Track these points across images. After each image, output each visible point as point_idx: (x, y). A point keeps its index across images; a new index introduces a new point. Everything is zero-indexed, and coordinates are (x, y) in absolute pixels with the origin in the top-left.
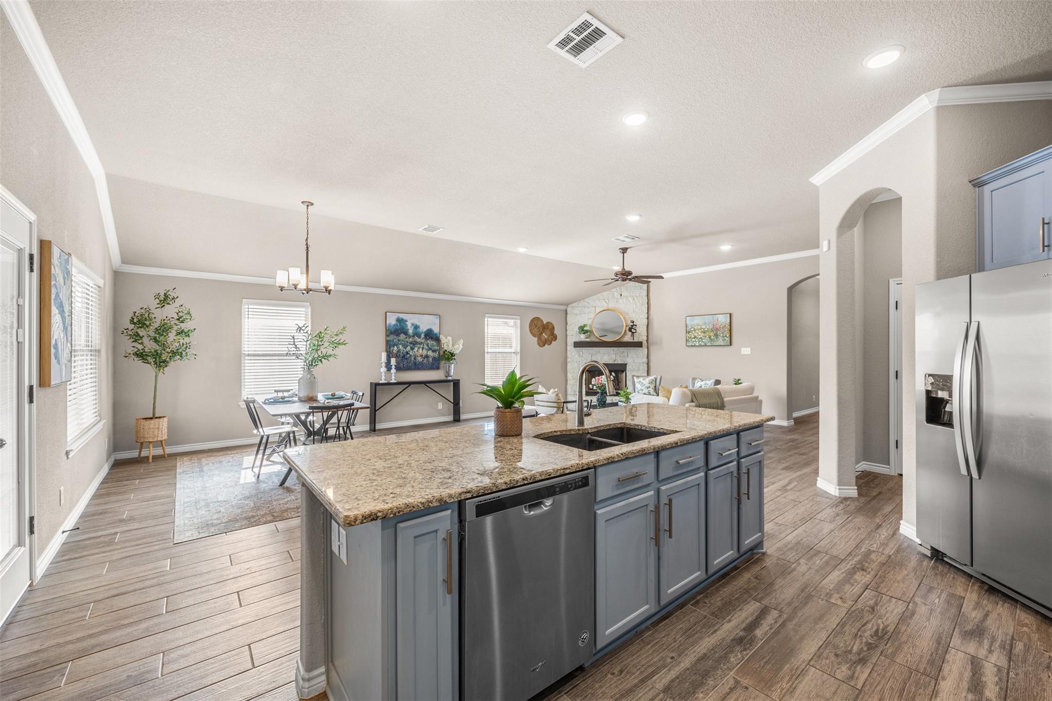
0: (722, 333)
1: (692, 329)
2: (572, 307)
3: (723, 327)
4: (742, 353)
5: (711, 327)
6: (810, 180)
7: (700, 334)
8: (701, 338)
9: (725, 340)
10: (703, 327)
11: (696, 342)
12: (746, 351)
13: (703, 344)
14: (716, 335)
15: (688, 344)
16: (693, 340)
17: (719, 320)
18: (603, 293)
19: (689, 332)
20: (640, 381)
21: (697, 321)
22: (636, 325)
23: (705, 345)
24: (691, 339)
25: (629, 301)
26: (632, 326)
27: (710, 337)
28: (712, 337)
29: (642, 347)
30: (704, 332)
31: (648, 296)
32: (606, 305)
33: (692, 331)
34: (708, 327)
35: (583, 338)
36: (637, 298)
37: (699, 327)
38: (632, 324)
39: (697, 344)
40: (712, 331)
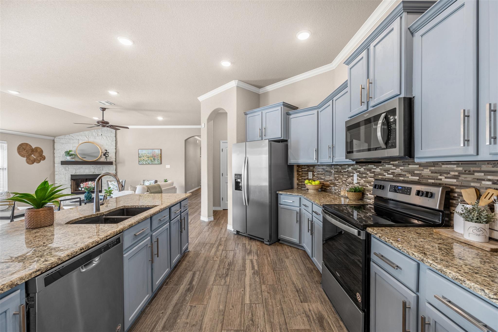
0: (157, 158)
1: (142, 156)
2: (59, 138)
3: (157, 156)
4: (166, 167)
5: (152, 155)
6: (198, 98)
7: (146, 158)
8: (147, 160)
9: (158, 161)
10: (148, 155)
11: (144, 162)
12: (168, 166)
13: (147, 163)
14: (154, 159)
15: (140, 163)
16: (143, 161)
17: (156, 152)
18: (84, 132)
19: (140, 157)
20: (112, 184)
21: (145, 152)
22: (108, 152)
23: (149, 164)
24: (141, 160)
25: (104, 139)
26: (106, 153)
27: (151, 160)
28: (152, 160)
29: (112, 165)
30: (148, 158)
31: (115, 136)
32: (87, 139)
33: (141, 157)
34: (150, 155)
35: (69, 158)
36: (109, 137)
37: (146, 155)
38: (106, 152)
39: (145, 163)
40: (152, 157)
